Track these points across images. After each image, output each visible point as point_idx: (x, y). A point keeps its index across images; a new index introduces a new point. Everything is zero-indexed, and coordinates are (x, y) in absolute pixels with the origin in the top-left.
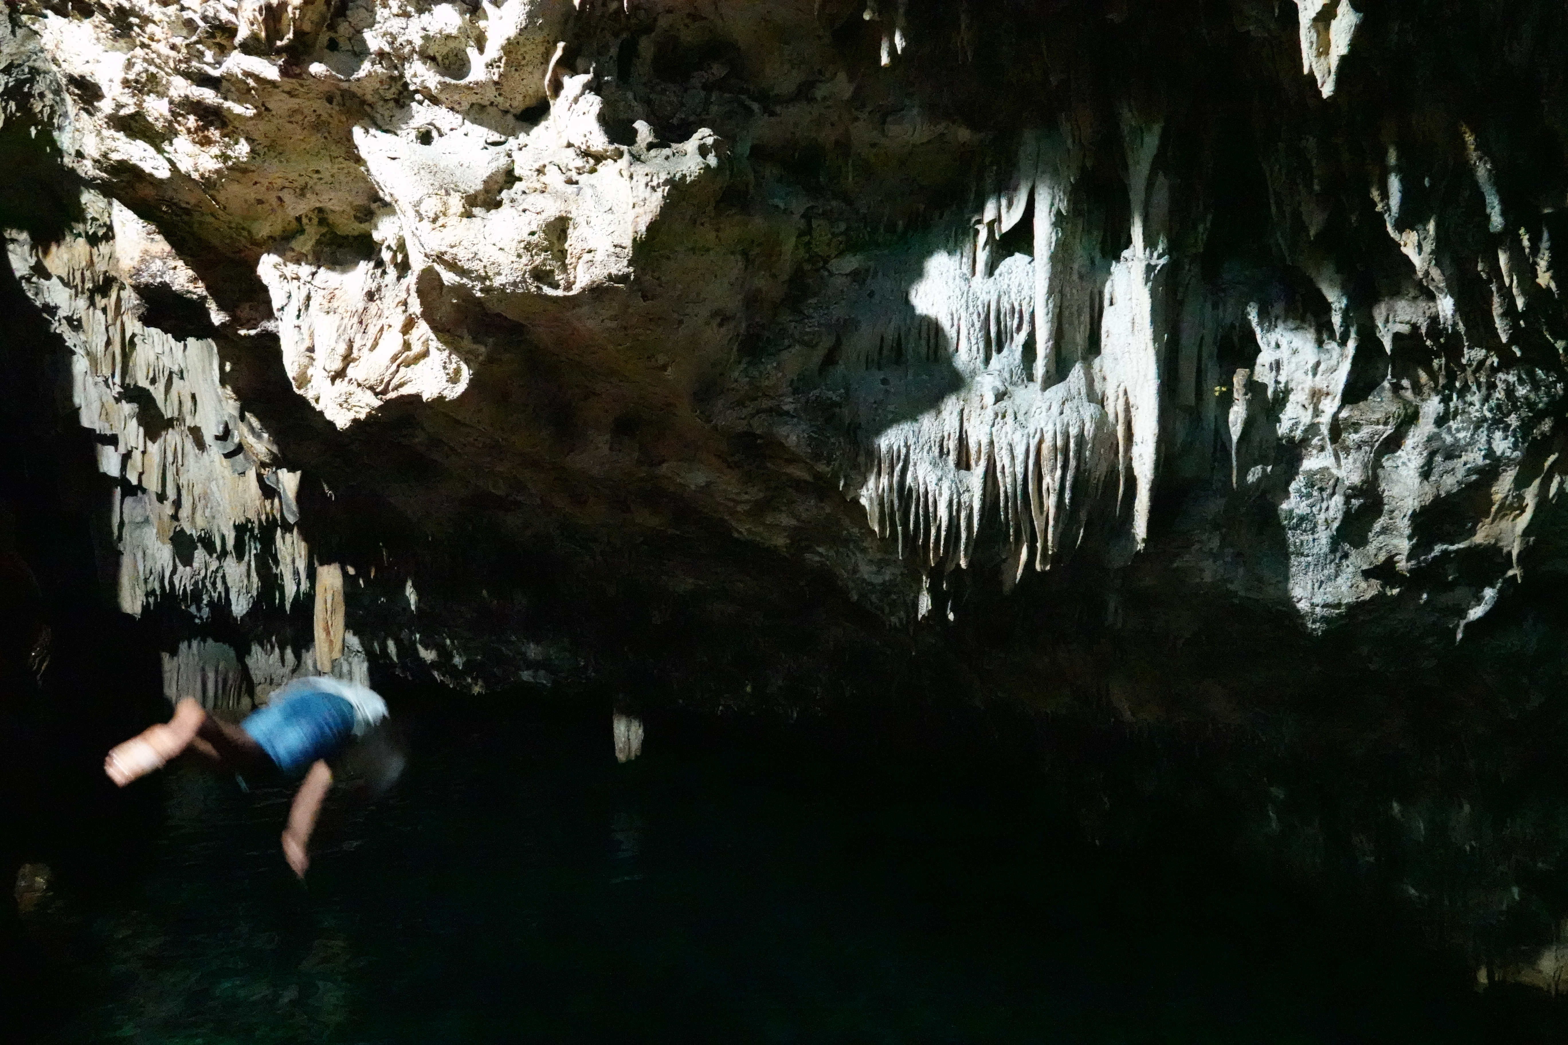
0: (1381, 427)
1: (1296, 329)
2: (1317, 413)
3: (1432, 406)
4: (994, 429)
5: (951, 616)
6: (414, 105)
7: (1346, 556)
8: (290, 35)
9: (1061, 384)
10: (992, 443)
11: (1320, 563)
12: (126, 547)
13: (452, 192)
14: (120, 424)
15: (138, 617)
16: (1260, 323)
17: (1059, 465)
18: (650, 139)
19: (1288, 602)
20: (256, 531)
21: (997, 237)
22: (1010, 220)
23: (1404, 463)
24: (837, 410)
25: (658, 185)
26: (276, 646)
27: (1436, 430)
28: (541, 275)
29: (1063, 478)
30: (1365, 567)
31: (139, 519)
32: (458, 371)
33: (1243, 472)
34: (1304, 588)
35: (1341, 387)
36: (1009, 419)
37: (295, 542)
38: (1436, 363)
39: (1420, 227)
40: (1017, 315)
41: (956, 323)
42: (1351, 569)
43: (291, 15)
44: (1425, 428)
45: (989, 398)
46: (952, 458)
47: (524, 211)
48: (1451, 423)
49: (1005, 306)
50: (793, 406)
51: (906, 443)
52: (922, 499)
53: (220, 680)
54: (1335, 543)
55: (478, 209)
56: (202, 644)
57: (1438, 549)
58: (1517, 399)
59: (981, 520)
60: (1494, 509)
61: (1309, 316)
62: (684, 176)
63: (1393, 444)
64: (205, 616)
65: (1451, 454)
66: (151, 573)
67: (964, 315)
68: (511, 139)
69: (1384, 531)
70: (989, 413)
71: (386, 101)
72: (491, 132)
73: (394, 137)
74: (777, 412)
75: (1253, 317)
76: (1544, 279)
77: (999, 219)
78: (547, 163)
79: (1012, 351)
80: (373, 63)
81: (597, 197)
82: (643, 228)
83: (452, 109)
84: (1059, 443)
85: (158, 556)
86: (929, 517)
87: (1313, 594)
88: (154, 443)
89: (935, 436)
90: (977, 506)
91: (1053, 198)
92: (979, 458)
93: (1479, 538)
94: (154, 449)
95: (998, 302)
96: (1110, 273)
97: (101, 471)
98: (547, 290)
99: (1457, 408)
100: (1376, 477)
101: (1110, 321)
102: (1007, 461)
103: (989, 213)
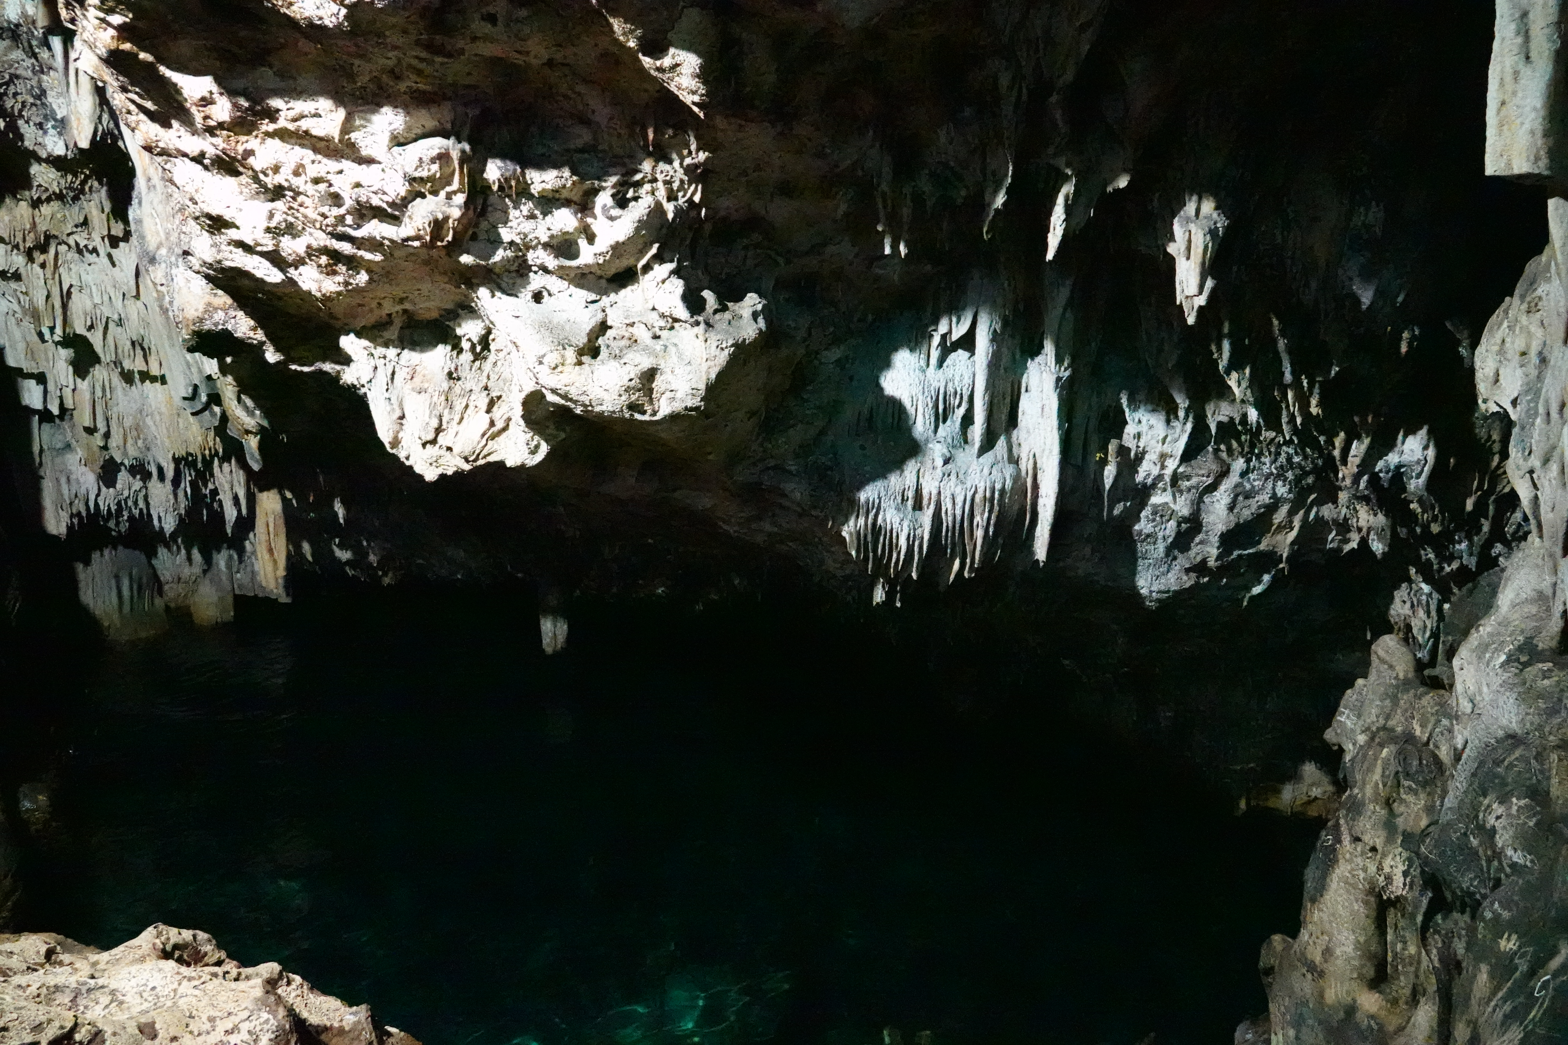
0: (1205, 478)
1: (1153, 411)
2: (1163, 467)
3: (1239, 464)
4: (942, 484)
5: (898, 605)
6: (531, 274)
7: (1175, 558)
8: (450, 238)
9: (990, 453)
10: (939, 493)
11: (1157, 564)
12: (48, 473)
13: (567, 346)
14: (48, 362)
15: (64, 537)
16: (1129, 406)
17: (987, 510)
18: (716, 307)
19: (1134, 589)
20: (200, 465)
21: (948, 344)
22: (959, 331)
23: (1218, 500)
24: (829, 473)
25: (726, 347)
26: (182, 547)
27: (1240, 480)
28: (633, 407)
29: (989, 519)
30: (1187, 566)
31: (59, 445)
32: (537, 447)
33: (1111, 508)
34: (1146, 580)
35: (1180, 452)
36: (953, 477)
37: (234, 470)
38: (1243, 438)
39: (1241, 371)
40: (958, 397)
41: (915, 403)
42: (1178, 567)
43: (451, 225)
44: (1233, 479)
45: (939, 462)
46: (910, 503)
47: (625, 364)
48: (1250, 475)
49: (950, 389)
50: (796, 467)
51: (879, 495)
52: (888, 534)
53: (135, 587)
54: (1169, 550)
55: (586, 357)
56: (113, 553)
57: (1236, 553)
58: (1293, 463)
59: (928, 547)
60: (1274, 528)
61: (1162, 403)
62: (744, 340)
63: (1212, 488)
64: (123, 530)
65: (1248, 496)
66: (76, 496)
67: (921, 398)
68: (604, 297)
69: (1201, 542)
70: (939, 473)
71: (510, 272)
72: (590, 294)
73: (516, 299)
74: (779, 469)
75: (1124, 401)
76: (1314, 410)
77: (950, 332)
78: (636, 321)
79: (953, 422)
80: (505, 250)
81: (680, 356)
82: (713, 376)
83: (561, 277)
84: (988, 495)
85: (82, 480)
86: (892, 546)
87: (1151, 584)
88: (83, 380)
89: (899, 488)
90: (926, 537)
91: (992, 321)
92: (929, 504)
93: (1262, 547)
94: (84, 385)
95: (945, 388)
96: (1026, 368)
97: (24, 403)
98: (638, 416)
99: (1255, 467)
100: (1199, 510)
101: (1026, 404)
102: (950, 506)
103: (943, 328)
